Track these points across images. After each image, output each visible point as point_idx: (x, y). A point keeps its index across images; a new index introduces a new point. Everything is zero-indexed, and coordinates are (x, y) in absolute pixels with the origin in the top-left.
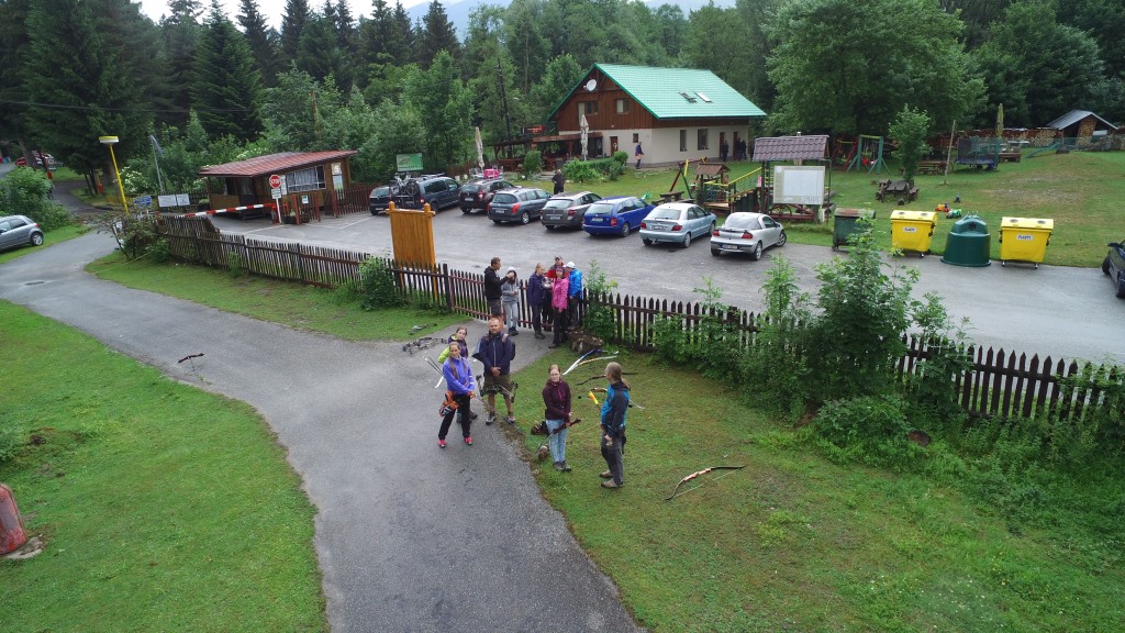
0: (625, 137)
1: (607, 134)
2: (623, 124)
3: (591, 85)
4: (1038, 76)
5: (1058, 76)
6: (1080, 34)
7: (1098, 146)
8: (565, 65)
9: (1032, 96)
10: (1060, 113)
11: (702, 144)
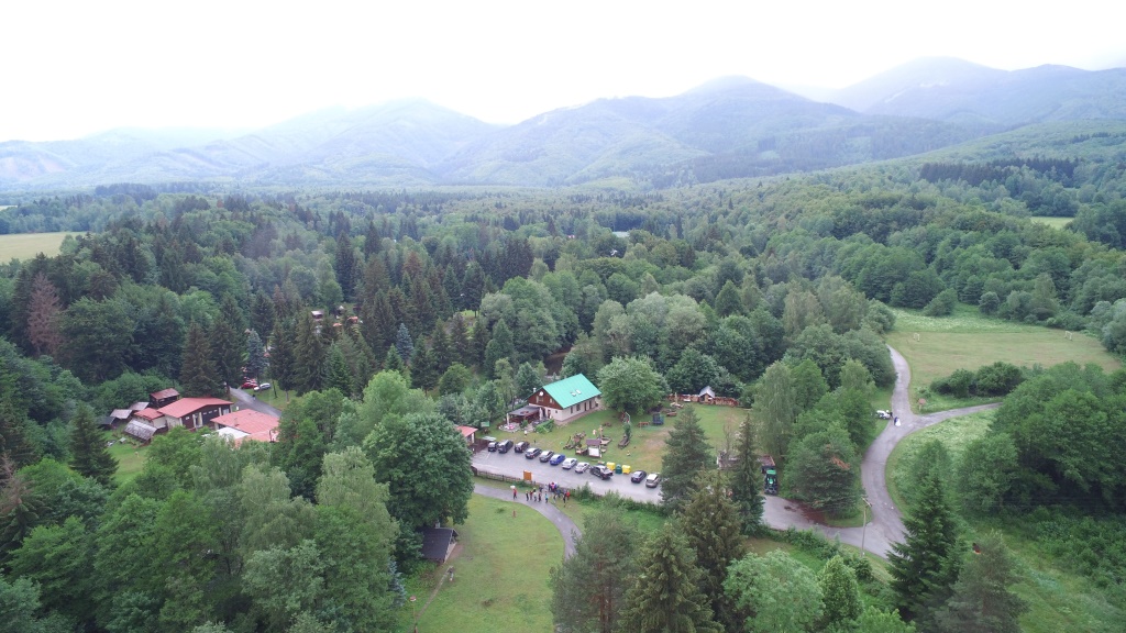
0: (553, 410)
1: (547, 409)
2: (551, 406)
3: (541, 394)
4: (695, 375)
5: (699, 375)
6: (709, 358)
7: (712, 403)
8: (527, 367)
9: (693, 381)
10: (704, 387)
11: (578, 409)
